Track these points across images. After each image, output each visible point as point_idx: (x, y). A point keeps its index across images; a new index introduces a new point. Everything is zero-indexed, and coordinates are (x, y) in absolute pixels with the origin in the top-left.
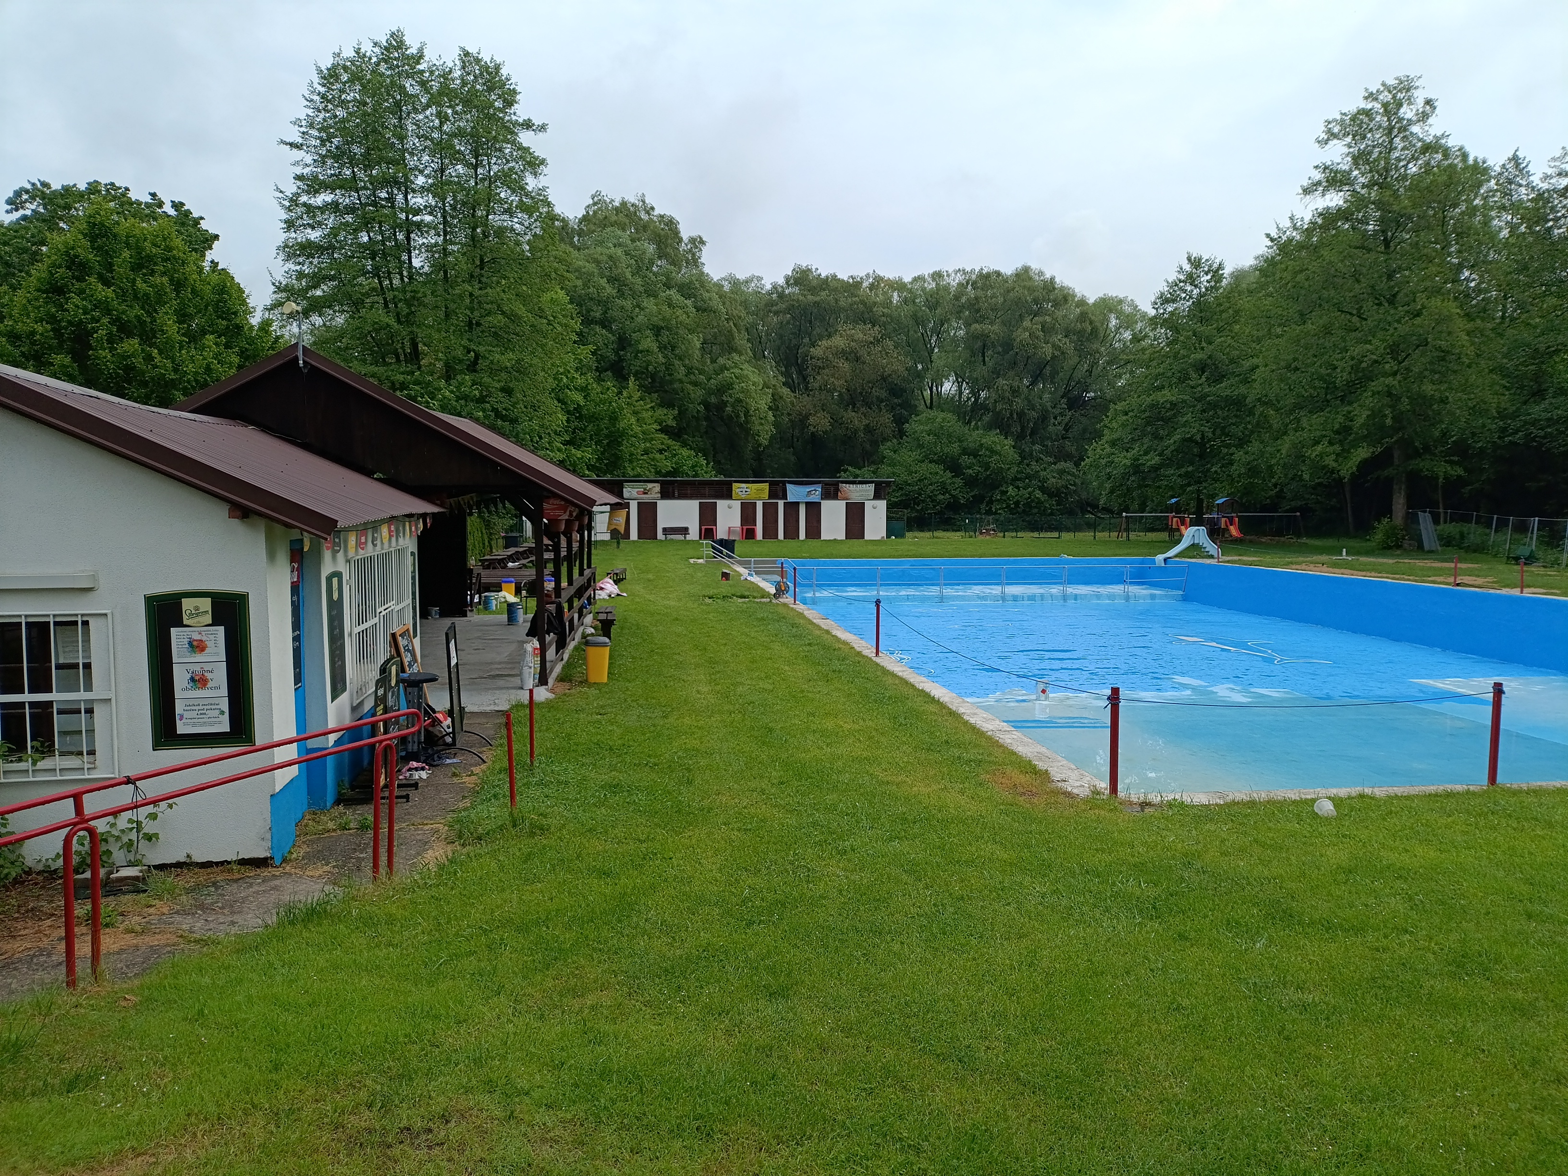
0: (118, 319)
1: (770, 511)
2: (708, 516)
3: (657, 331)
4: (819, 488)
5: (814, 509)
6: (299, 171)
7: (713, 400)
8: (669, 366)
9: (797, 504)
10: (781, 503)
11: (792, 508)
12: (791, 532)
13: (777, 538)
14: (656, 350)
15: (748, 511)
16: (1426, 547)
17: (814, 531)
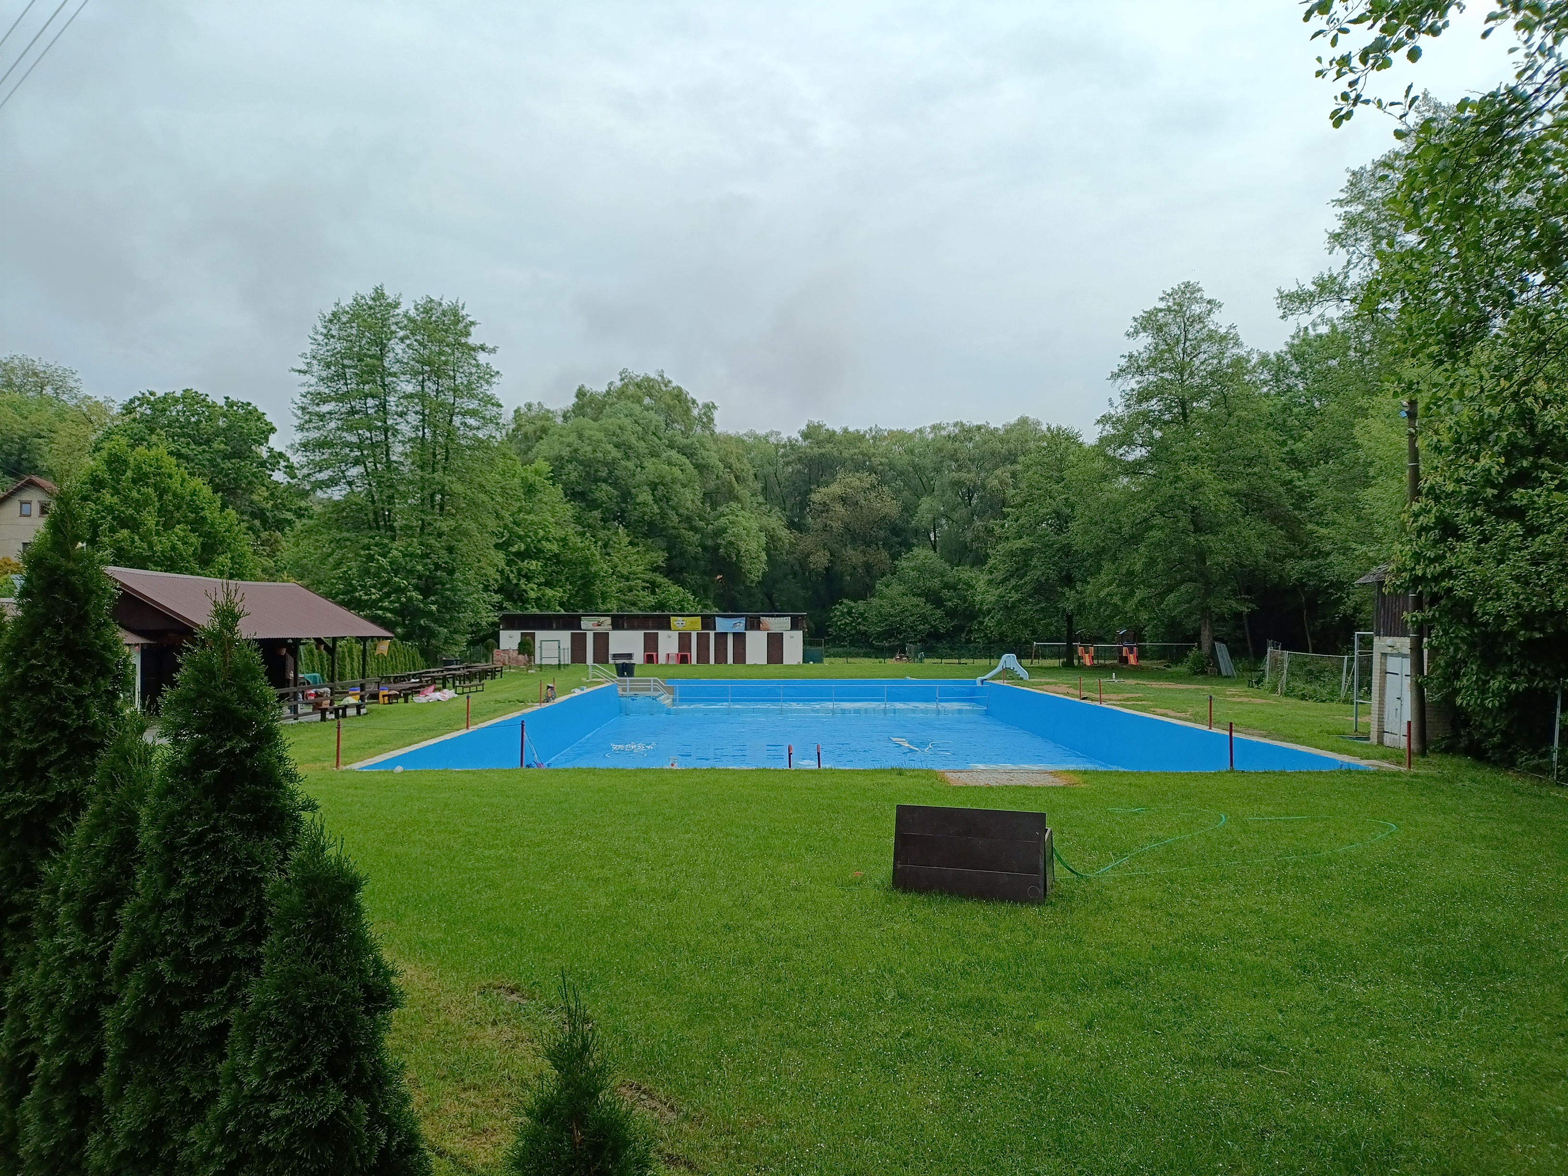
0: (119, 516)
1: (703, 640)
2: (651, 644)
3: (653, 487)
4: (743, 621)
5: (740, 638)
6: (304, 390)
7: (710, 542)
8: (663, 515)
9: (725, 634)
10: (712, 634)
11: (721, 637)
12: (721, 658)
13: (708, 662)
14: (651, 502)
15: (684, 640)
16: (1224, 673)
17: (740, 657)
